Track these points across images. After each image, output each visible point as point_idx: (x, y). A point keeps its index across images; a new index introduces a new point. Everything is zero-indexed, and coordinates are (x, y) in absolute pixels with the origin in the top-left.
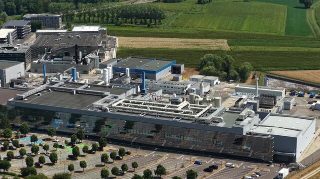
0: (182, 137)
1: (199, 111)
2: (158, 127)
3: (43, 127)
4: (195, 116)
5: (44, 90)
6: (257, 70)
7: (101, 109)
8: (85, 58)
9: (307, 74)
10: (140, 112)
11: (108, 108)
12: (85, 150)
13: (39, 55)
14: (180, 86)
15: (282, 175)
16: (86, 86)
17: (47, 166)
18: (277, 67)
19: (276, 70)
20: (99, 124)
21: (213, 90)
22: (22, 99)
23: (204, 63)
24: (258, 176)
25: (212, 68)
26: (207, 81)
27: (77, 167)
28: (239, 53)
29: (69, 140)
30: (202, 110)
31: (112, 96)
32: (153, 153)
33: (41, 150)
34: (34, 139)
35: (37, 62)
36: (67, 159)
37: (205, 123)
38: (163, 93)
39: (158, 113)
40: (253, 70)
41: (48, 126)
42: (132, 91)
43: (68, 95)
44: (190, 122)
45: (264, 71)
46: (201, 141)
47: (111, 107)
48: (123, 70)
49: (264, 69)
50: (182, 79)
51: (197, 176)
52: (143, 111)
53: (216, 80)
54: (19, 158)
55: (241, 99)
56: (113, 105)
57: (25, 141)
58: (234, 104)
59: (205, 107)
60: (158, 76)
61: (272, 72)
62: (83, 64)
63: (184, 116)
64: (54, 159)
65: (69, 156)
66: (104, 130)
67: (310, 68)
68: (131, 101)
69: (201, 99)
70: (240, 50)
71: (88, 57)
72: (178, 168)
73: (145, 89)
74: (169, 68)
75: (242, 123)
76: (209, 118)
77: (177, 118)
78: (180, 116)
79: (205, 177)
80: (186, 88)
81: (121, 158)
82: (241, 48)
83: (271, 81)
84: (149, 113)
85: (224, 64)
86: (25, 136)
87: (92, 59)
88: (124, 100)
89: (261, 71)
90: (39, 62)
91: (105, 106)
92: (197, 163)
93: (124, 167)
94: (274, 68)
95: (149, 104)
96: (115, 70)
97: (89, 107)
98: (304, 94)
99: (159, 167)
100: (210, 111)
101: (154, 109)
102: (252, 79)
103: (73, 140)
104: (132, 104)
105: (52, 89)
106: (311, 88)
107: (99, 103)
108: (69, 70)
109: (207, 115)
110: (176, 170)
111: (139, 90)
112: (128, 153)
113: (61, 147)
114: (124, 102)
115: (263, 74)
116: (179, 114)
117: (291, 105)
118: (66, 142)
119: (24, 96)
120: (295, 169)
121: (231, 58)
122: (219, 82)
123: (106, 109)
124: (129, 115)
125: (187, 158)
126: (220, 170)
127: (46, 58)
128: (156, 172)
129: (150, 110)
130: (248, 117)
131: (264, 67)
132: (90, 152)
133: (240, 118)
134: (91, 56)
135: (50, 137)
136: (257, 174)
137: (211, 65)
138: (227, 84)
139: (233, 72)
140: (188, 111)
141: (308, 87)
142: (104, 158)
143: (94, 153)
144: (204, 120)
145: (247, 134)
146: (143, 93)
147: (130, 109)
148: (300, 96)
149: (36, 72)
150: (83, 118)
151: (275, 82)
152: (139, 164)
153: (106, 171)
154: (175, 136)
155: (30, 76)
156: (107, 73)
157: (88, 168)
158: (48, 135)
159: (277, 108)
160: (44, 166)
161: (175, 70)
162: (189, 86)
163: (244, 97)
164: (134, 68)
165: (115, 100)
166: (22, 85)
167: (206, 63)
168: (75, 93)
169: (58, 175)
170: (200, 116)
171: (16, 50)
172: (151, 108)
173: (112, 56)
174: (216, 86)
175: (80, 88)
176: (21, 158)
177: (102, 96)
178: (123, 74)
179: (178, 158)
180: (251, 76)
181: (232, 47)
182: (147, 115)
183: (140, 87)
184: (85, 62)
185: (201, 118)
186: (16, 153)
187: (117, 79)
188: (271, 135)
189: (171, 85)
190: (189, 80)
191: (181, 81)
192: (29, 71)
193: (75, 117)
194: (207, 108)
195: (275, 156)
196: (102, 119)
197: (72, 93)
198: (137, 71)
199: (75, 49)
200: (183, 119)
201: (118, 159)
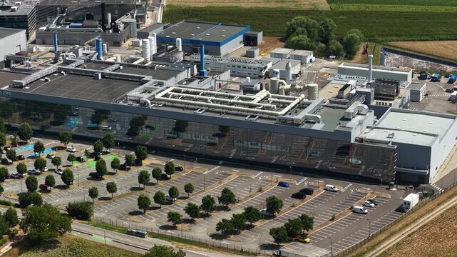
0: (260, 145)
1: (285, 105)
2: (223, 130)
3: (53, 129)
4: (279, 113)
5: (55, 72)
6: (370, 41)
7: (138, 101)
8: (115, 23)
9: (445, 46)
10: (197, 107)
11: (149, 102)
12: (115, 164)
13: (49, 19)
14: (257, 65)
15: (409, 203)
16: (116, 66)
17: (57, 190)
18: (400, 36)
19: (398, 41)
20: (136, 124)
21: (305, 72)
22: (21, 87)
23: (292, 31)
24: (373, 205)
25: (304, 38)
26: (296, 57)
27: (103, 192)
28: (343, 14)
29: (91, 148)
30: (289, 104)
31: (155, 82)
32: (216, 169)
33: (49, 165)
34: (39, 148)
35: (45, 28)
36: (88, 179)
37: (294, 124)
38: (231, 75)
39: (223, 108)
40: (364, 41)
41: (61, 127)
42: (184, 75)
43: (90, 80)
44: (272, 122)
45: (380, 42)
46: (288, 151)
47: (153, 99)
48: (172, 41)
49: (380, 39)
50: (260, 55)
51: (282, 205)
52: (202, 106)
53: (310, 56)
54: (16, 178)
55: (347, 86)
56: (157, 97)
57: (26, 150)
58: (336, 93)
59: (294, 99)
60: (224, 49)
61: (392, 43)
62: (114, 32)
63: (263, 113)
64: (68, 178)
65: (91, 174)
66: (144, 132)
67: (449, 37)
68: (183, 89)
69: (287, 86)
70: (345, 10)
71: (121, 22)
72: (254, 191)
73: (204, 70)
74: (241, 38)
75: (349, 124)
76: (300, 116)
77: (252, 116)
78: (257, 112)
79: (293, 206)
80: (265, 68)
81: (169, 176)
82: (346, 7)
83: (390, 58)
84: (211, 109)
85: (321, 31)
86: (26, 143)
87: (126, 24)
88: (172, 88)
89: (375, 41)
90: (48, 30)
91: (145, 97)
92: (281, 184)
93: (173, 192)
94: (394, 38)
95: (211, 95)
96: (161, 40)
97: (121, 99)
98: (440, 77)
99: (225, 191)
100: (302, 106)
101: (217, 102)
102: (363, 53)
103: (97, 150)
104: (185, 95)
105: (66, 71)
106: (450, 69)
107: (135, 93)
108: (91, 40)
109: (296, 112)
110: (251, 196)
111: (196, 72)
112: (179, 169)
113: (79, 160)
114: (172, 91)
115: (380, 47)
116: (255, 110)
117: (421, 95)
118: (86, 152)
119: (24, 82)
120: (428, 195)
121: (332, 22)
122: (314, 59)
123: (146, 102)
124: (181, 111)
125: (268, 176)
126: (316, 195)
127: (58, 24)
128: (221, 200)
129: (211, 104)
130: (358, 114)
131: (380, 35)
132: (123, 168)
133: (346, 117)
134: (125, 19)
135: (63, 145)
136: (372, 201)
137: (303, 33)
138: (326, 62)
139: (335, 44)
140: (268, 105)
141: (446, 66)
142: (143, 178)
143: (129, 169)
144: (292, 120)
145: (356, 140)
146: (201, 76)
147: (182, 103)
148: (434, 80)
149: (44, 43)
150: (112, 116)
151: (396, 60)
152: (194, 186)
153: (146, 199)
154: (249, 143)
155: (34, 50)
156: (148, 46)
157: (119, 192)
158: (59, 142)
159: (400, 101)
160: (53, 190)
161: (250, 41)
162: (270, 66)
163: (352, 82)
164: (187, 38)
165: (160, 88)
166: (23, 64)
167: (294, 29)
168: (100, 77)
169: (74, 204)
170: (286, 114)
171: (14, 10)
172: (213, 101)
173: (156, 18)
174: (310, 65)
175: (108, 70)
176: (20, 177)
177: (141, 82)
178: (171, 47)
179: (254, 177)
180: (362, 50)
181: (333, 6)
182: (207, 111)
183: (197, 67)
184: (116, 29)
185: (287, 116)
186: (12, 170)
187: (164, 54)
188: (393, 143)
189: (242, 64)
190: (269, 56)
191: (257, 57)
192: (34, 42)
193: (101, 114)
194: (297, 101)
195: (398, 173)
196: (140, 117)
197: (96, 77)
198: (192, 42)
199: (101, 9)
200: (260, 118)
201: (164, 178)
